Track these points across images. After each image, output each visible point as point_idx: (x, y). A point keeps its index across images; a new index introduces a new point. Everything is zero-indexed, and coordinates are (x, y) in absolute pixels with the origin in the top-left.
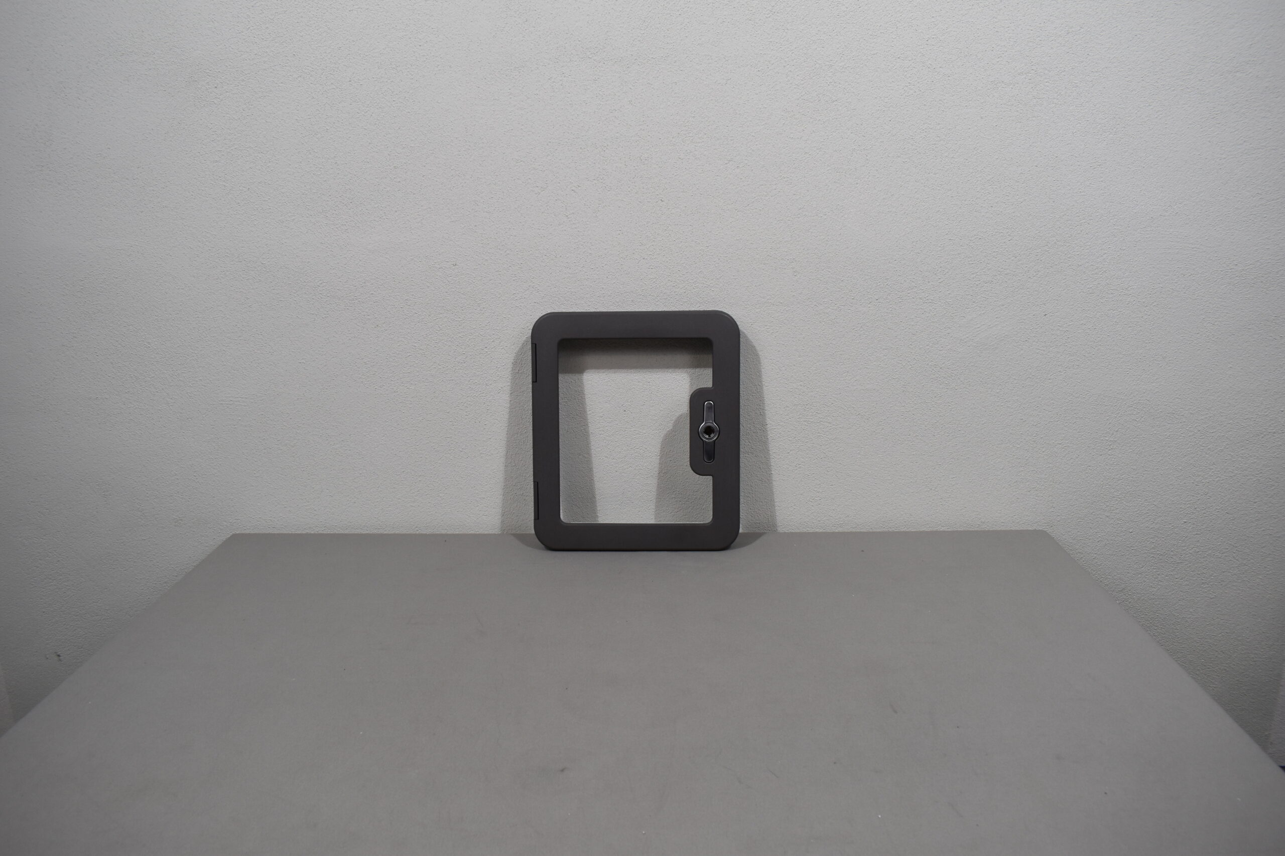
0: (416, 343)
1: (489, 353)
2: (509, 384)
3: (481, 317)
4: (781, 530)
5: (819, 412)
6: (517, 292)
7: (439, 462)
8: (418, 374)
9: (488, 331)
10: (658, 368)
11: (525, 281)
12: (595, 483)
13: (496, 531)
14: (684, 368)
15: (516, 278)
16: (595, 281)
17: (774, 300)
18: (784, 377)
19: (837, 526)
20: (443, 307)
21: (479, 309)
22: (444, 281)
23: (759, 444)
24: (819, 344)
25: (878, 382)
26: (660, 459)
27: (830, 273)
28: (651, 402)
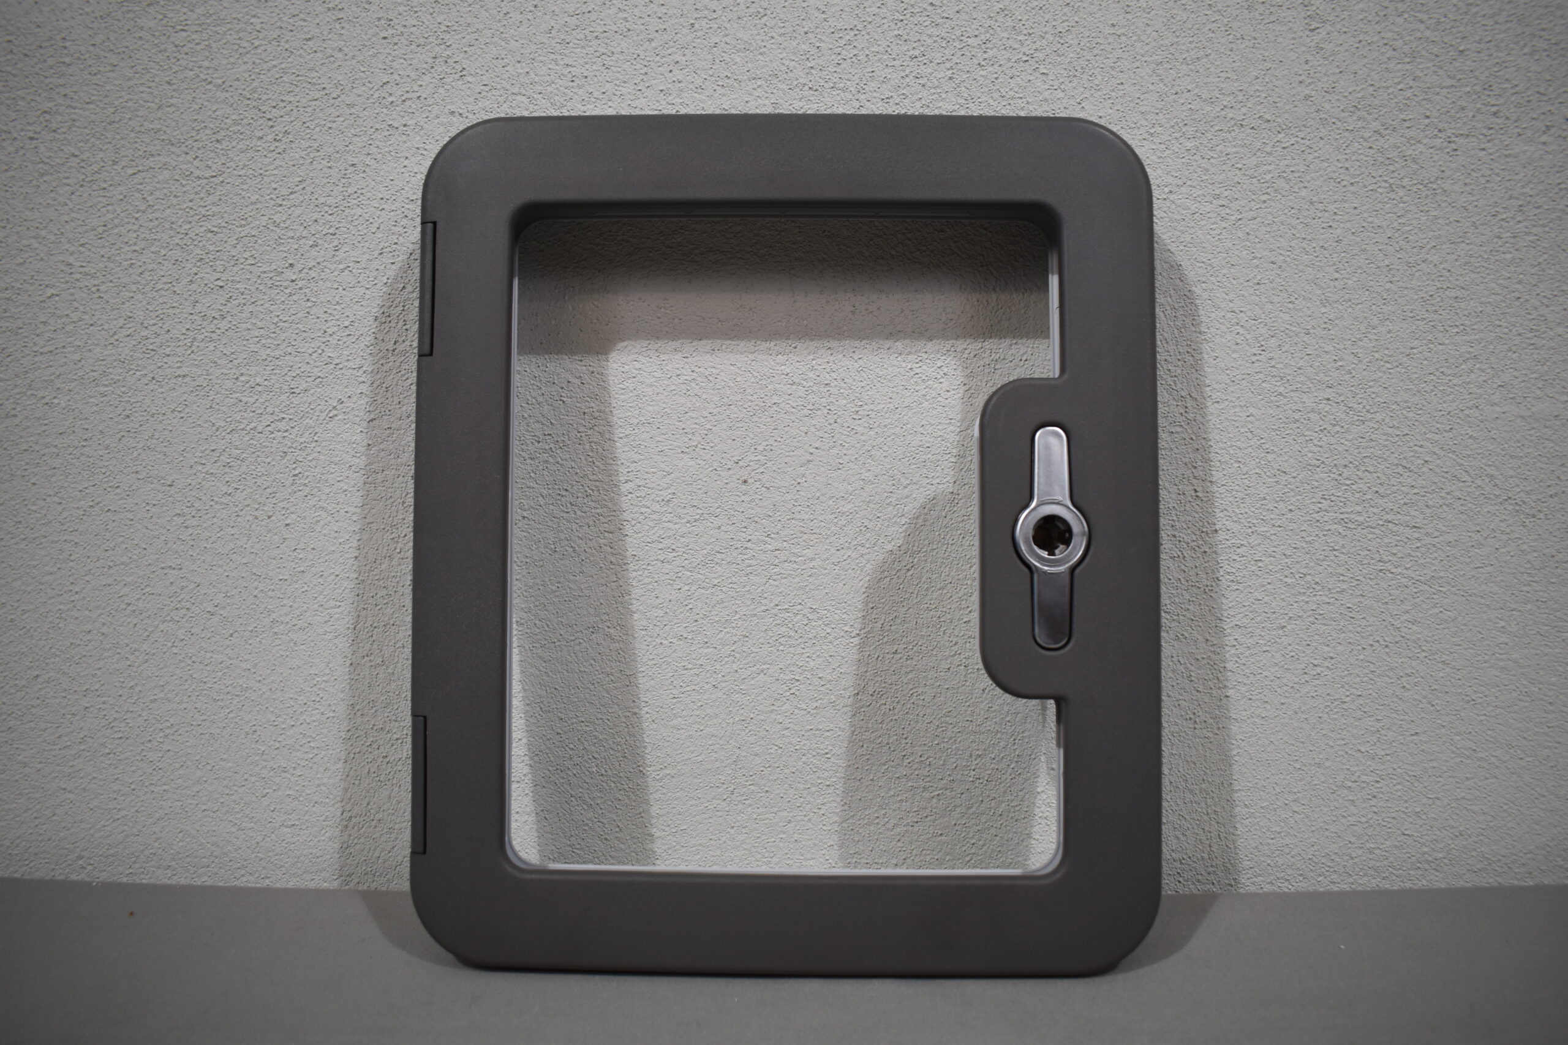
0: (72, 254)
1: (300, 284)
2: (364, 388)
3: (278, 163)
4: (1251, 882)
5: (1382, 490)
6: (396, 77)
7: (145, 647)
8: (77, 357)
9: (298, 211)
10: (861, 339)
11: (422, 41)
12: (645, 725)
13: (325, 880)
14: (947, 338)
15: (391, 31)
16: (650, 40)
17: (1244, 110)
18: (1275, 372)
19: (1427, 866)
20: (159, 130)
21: (270, 138)
22: (162, 47)
23: (1187, 596)
24: (1387, 262)
26: (862, 646)
27: (1422, 27)
28: (835, 451)
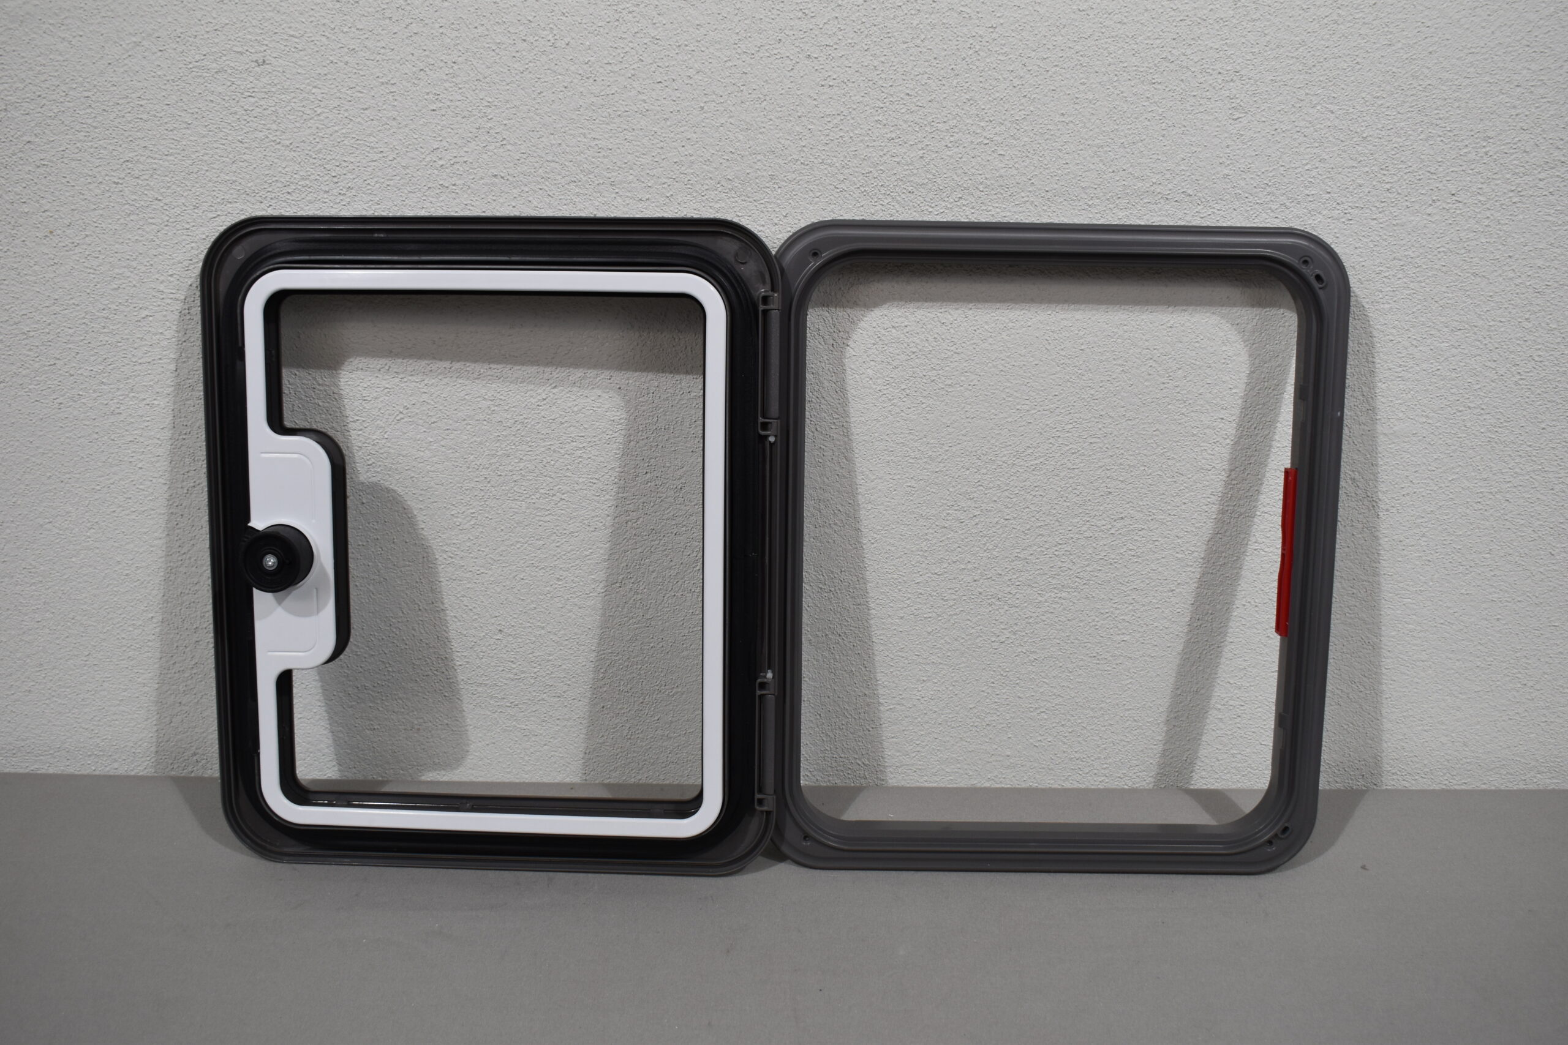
25: (1427, 417)
